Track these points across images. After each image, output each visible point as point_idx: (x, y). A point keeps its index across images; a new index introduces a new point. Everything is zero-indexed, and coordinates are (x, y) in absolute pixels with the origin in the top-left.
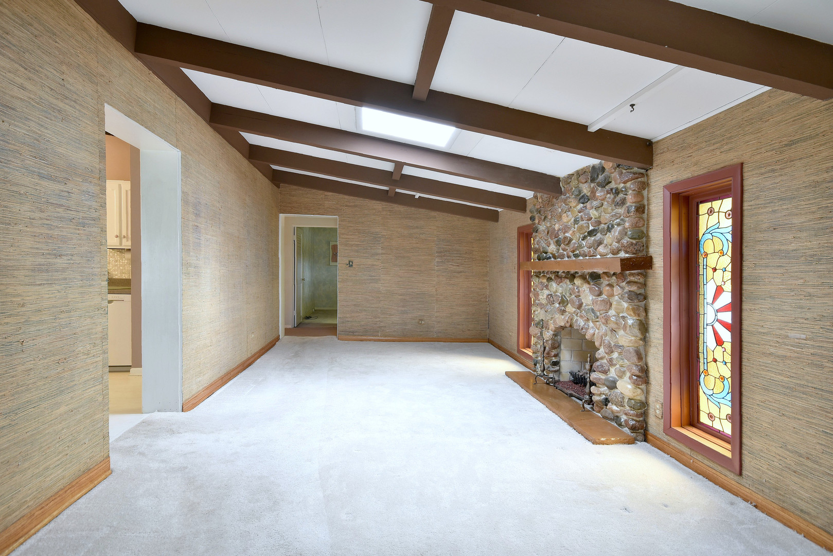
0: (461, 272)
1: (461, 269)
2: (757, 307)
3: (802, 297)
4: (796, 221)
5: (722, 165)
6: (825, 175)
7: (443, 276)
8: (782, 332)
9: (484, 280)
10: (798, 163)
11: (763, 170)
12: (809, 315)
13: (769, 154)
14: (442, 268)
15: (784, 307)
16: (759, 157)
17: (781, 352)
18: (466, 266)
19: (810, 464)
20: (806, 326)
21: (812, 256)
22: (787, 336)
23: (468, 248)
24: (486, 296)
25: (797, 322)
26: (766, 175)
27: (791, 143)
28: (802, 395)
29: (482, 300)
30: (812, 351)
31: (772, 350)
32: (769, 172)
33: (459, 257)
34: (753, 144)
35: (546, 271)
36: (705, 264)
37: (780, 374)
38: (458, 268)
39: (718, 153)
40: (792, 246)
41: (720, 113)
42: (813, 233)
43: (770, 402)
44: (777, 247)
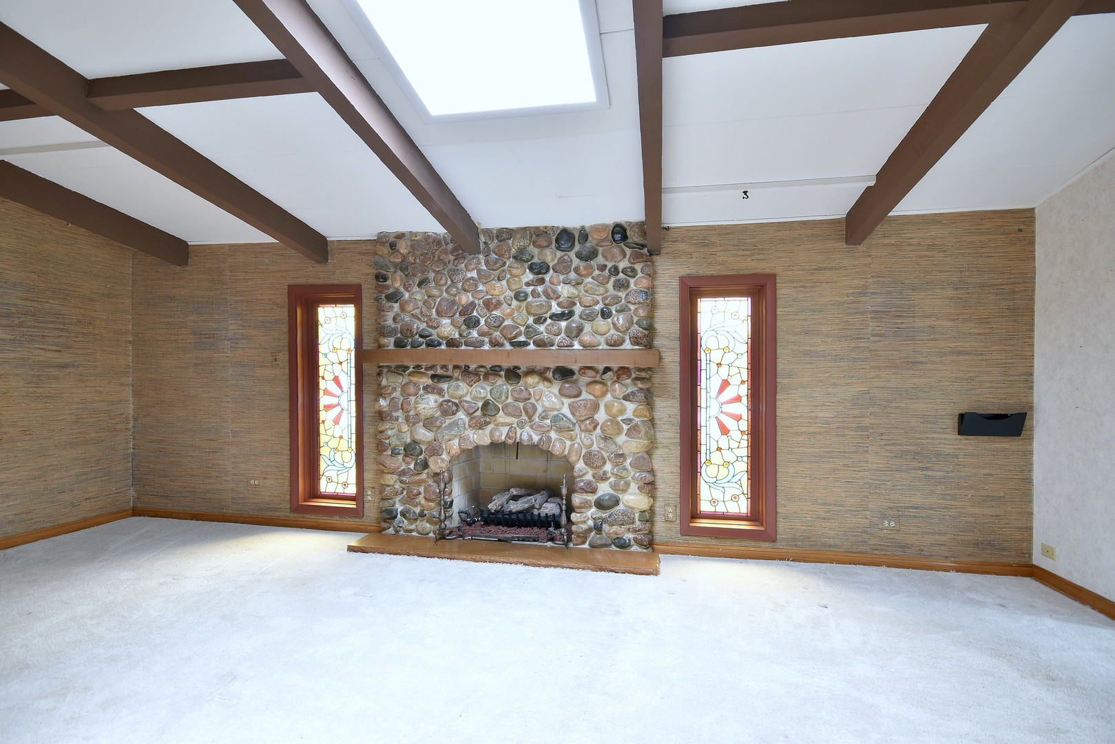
0: (66, 366)
1: (66, 358)
2: (791, 396)
3: (828, 386)
4: (824, 329)
5: (754, 272)
6: (846, 298)
7: (17, 375)
8: (813, 414)
9: (122, 385)
10: (825, 286)
11: (795, 285)
12: (834, 399)
13: (801, 272)
14: (12, 355)
15: (814, 395)
16: (790, 273)
17: (812, 430)
18: (80, 352)
19: (836, 508)
20: (832, 407)
21: (836, 356)
22: (817, 417)
23: (82, 311)
24: (127, 418)
25: (825, 405)
26: (798, 289)
27: (820, 269)
28: (830, 459)
29: (119, 427)
30: (836, 425)
31: (804, 429)
32: (800, 287)
33: (62, 330)
34: (785, 261)
35: (424, 364)
36: (708, 359)
37: (811, 447)
38: (57, 355)
39: (749, 259)
40: (821, 348)
41: (750, 224)
42: (837, 339)
43: (803, 471)
44: (808, 348)
